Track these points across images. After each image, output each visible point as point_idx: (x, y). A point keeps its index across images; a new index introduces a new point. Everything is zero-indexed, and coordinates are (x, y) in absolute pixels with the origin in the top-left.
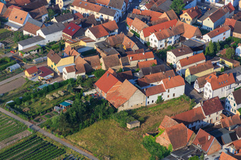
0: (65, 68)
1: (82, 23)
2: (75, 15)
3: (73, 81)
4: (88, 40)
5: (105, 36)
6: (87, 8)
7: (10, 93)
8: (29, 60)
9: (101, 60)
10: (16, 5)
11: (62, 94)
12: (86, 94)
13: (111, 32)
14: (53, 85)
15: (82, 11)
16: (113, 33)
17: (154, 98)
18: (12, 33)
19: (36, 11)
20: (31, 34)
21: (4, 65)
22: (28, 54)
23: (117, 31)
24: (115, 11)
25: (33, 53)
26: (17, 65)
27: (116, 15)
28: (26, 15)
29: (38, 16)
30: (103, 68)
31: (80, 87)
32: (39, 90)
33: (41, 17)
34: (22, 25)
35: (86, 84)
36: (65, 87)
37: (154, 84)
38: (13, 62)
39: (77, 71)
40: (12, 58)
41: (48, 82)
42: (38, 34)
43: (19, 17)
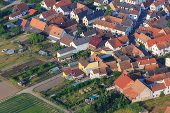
0: (92, 70)
1: (102, 37)
2: (97, 31)
3: (98, 80)
4: (108, 49)
5: (120, 47)
6: (105, 26)
7: (53, 89)
8: (65, 64)
9: (118, 64)
10: (54, 24)
11: (90, 89)
12: (107, 89)
13: (124, 43)
14: (83, 83)
15: (102, 28)
16: (125, 44)
17: (158, 93)
18: (52, 44)
19: (69, 28)
20: (66, 45)
21: (48, 68)
22: (65, 60)
23: (128, 42)
24: (126, 28)
25: (68, 59)
26: (57, 68)
27: (127, 31)
28: (62, 31)
29: (70, 32)
30: (120, 70)
31: (103, 84)
32: (73, 86)
33: (73, 32)
34: (59, 39)
35: (107, 82)
36: (92, 84)
37: (157, 82)
38: (54, 65)
39: (101, 73)
40: (53, 63)
41: (80, 81)
42: (71, 45)
43: (57, 33)
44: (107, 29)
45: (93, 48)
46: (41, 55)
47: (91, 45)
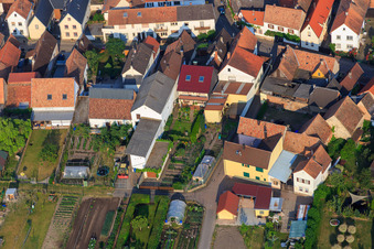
6: (145, 21)
9: (335, 121)
26: (180, 203)
28: (71, 86)
32: (294, 240)
33: (83, 75)
34: (73, 109)
39: (322, 166)
42: (138, 116)
43: (57, 95)
44: (152, 27)
45: (196, 98)
46: (85, 183)
47: (186, 93)
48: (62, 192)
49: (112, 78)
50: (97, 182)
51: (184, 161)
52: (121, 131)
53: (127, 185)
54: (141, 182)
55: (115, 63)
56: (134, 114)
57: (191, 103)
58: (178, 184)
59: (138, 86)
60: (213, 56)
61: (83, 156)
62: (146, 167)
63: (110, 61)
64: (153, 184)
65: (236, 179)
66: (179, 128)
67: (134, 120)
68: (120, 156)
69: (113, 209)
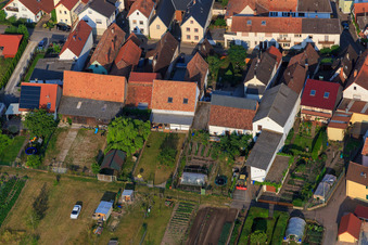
28: (193, 91)
33: (204, 81)
42: (260, 127)
43: (177, 99)
44: (275, 36)
45: (319, 114)
46: (203, 191)
47: (309, 108)
48: (179, 198)
49: (233, 86)
50: (215, 191)
51: (304, 177)
52: (242, 141)
53: (246, 198)
54: (259, 195)
55: (236, 71)
56: (255, 125)
57: (313, 118)
58: (298, 201)
59: (261, 96)
60: (338, 72)
61: (200, 163)
62: (266, 181)
63: (230, 67)
64: (272, 198)
65: (357, 201)
66: (300, 143)
67: (255, 131)
68: (240, 167)
69: (230, 220)
